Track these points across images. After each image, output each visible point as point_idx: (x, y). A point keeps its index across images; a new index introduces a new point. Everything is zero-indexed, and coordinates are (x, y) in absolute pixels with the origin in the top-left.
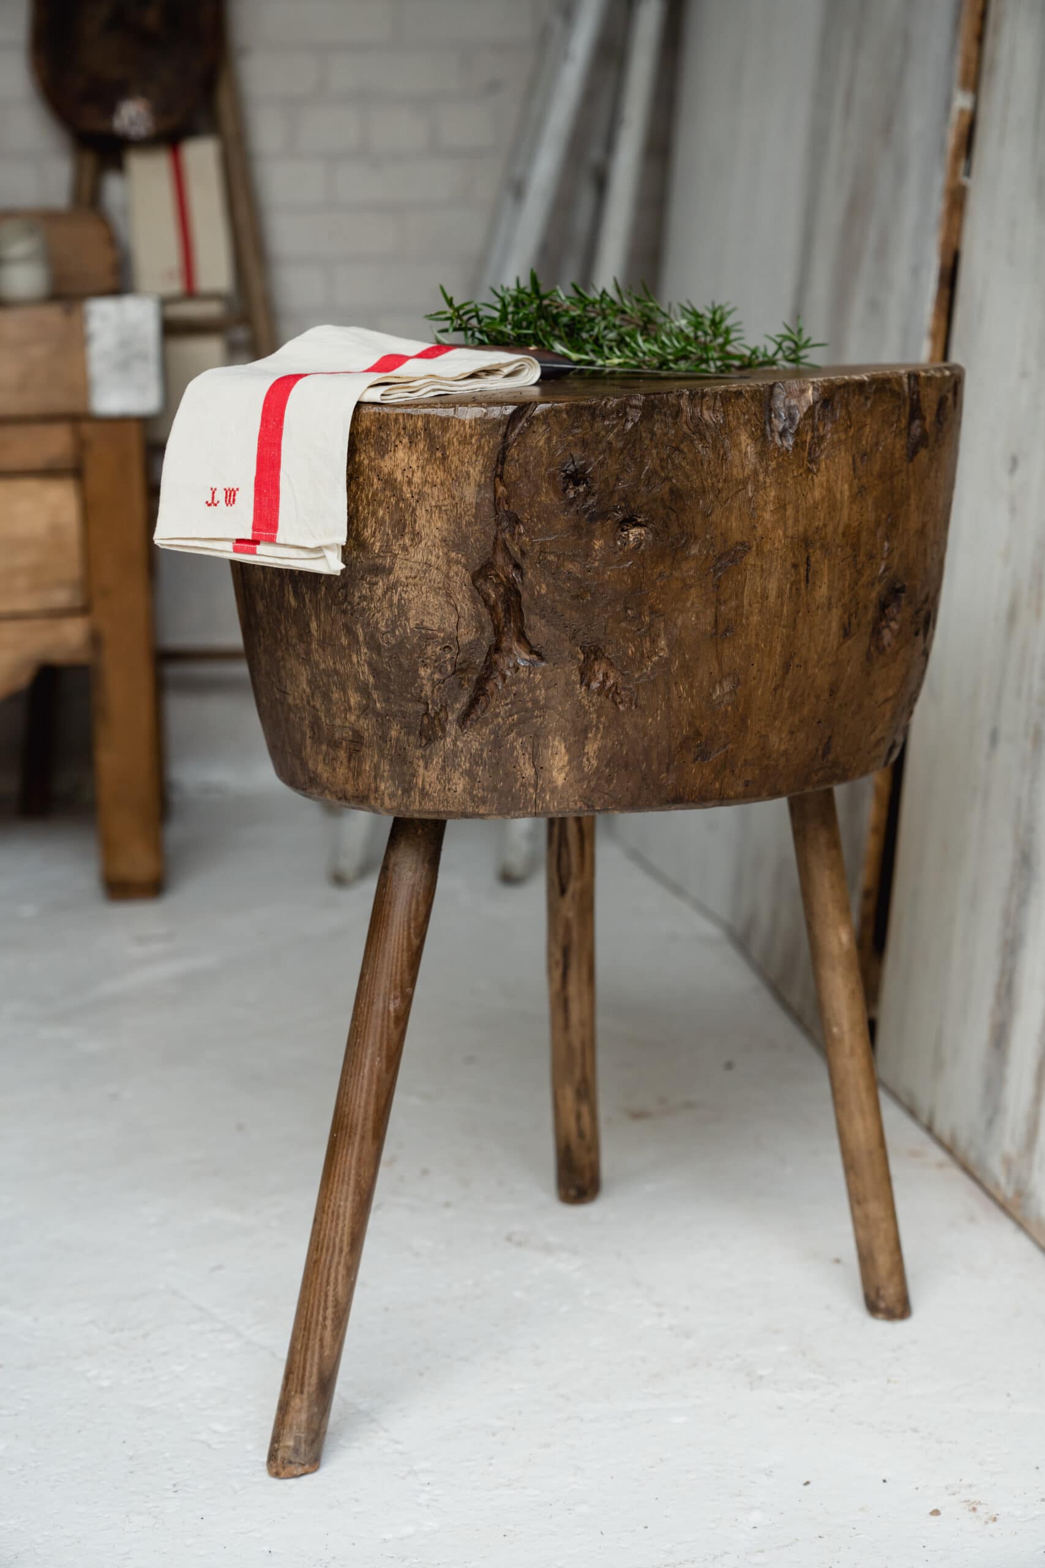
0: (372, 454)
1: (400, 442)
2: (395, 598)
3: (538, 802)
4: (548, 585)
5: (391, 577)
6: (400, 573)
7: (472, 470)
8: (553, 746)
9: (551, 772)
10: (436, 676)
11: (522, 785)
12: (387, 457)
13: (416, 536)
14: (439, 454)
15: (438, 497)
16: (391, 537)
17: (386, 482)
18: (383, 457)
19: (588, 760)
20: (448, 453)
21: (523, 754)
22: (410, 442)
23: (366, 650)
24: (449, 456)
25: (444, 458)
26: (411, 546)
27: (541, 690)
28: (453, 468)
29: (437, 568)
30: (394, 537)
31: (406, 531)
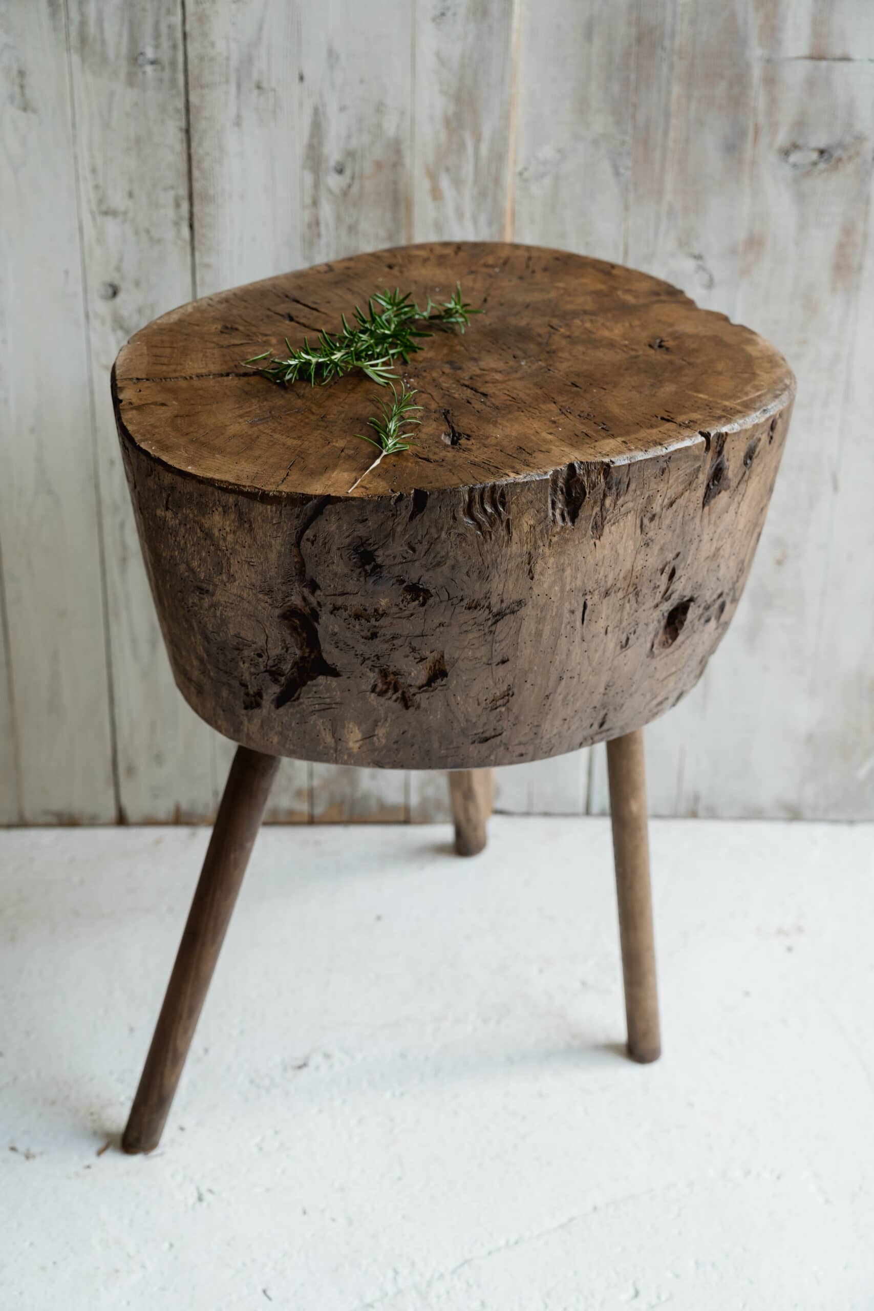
0: (196, 512)
1: (217, 509)
2: (218, 613)
3: (338, 758)
4: (339, 626)
5: (214, 598)
6: (220, 597)
7: (273, 542)
8: (348, 727)
9: (347, 742)
10: (252, 670)
11: (325, 747)
12: (206, 517)
13: (231, 577)
14: (247, 526)
15: (247, 555)
16: (212, 572)
17: (207, 534)
18: (204, 516)
19: (378, 739)
20: (253, 526)
21: (325, 729)
22: (224, 512)
23: (200, 637)
24: (254, 529)
25: (251, 529)
26: (228, 582)
27: (336, 692)
28: (258, 537)
29: (248, 602)
30: (215, 573)
31: (224, 571)
